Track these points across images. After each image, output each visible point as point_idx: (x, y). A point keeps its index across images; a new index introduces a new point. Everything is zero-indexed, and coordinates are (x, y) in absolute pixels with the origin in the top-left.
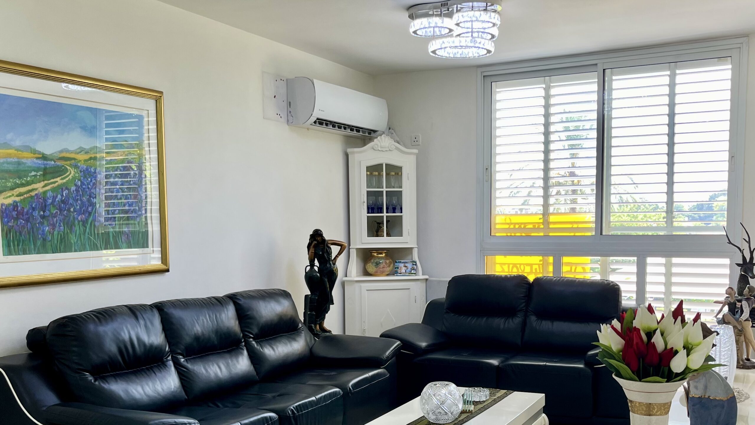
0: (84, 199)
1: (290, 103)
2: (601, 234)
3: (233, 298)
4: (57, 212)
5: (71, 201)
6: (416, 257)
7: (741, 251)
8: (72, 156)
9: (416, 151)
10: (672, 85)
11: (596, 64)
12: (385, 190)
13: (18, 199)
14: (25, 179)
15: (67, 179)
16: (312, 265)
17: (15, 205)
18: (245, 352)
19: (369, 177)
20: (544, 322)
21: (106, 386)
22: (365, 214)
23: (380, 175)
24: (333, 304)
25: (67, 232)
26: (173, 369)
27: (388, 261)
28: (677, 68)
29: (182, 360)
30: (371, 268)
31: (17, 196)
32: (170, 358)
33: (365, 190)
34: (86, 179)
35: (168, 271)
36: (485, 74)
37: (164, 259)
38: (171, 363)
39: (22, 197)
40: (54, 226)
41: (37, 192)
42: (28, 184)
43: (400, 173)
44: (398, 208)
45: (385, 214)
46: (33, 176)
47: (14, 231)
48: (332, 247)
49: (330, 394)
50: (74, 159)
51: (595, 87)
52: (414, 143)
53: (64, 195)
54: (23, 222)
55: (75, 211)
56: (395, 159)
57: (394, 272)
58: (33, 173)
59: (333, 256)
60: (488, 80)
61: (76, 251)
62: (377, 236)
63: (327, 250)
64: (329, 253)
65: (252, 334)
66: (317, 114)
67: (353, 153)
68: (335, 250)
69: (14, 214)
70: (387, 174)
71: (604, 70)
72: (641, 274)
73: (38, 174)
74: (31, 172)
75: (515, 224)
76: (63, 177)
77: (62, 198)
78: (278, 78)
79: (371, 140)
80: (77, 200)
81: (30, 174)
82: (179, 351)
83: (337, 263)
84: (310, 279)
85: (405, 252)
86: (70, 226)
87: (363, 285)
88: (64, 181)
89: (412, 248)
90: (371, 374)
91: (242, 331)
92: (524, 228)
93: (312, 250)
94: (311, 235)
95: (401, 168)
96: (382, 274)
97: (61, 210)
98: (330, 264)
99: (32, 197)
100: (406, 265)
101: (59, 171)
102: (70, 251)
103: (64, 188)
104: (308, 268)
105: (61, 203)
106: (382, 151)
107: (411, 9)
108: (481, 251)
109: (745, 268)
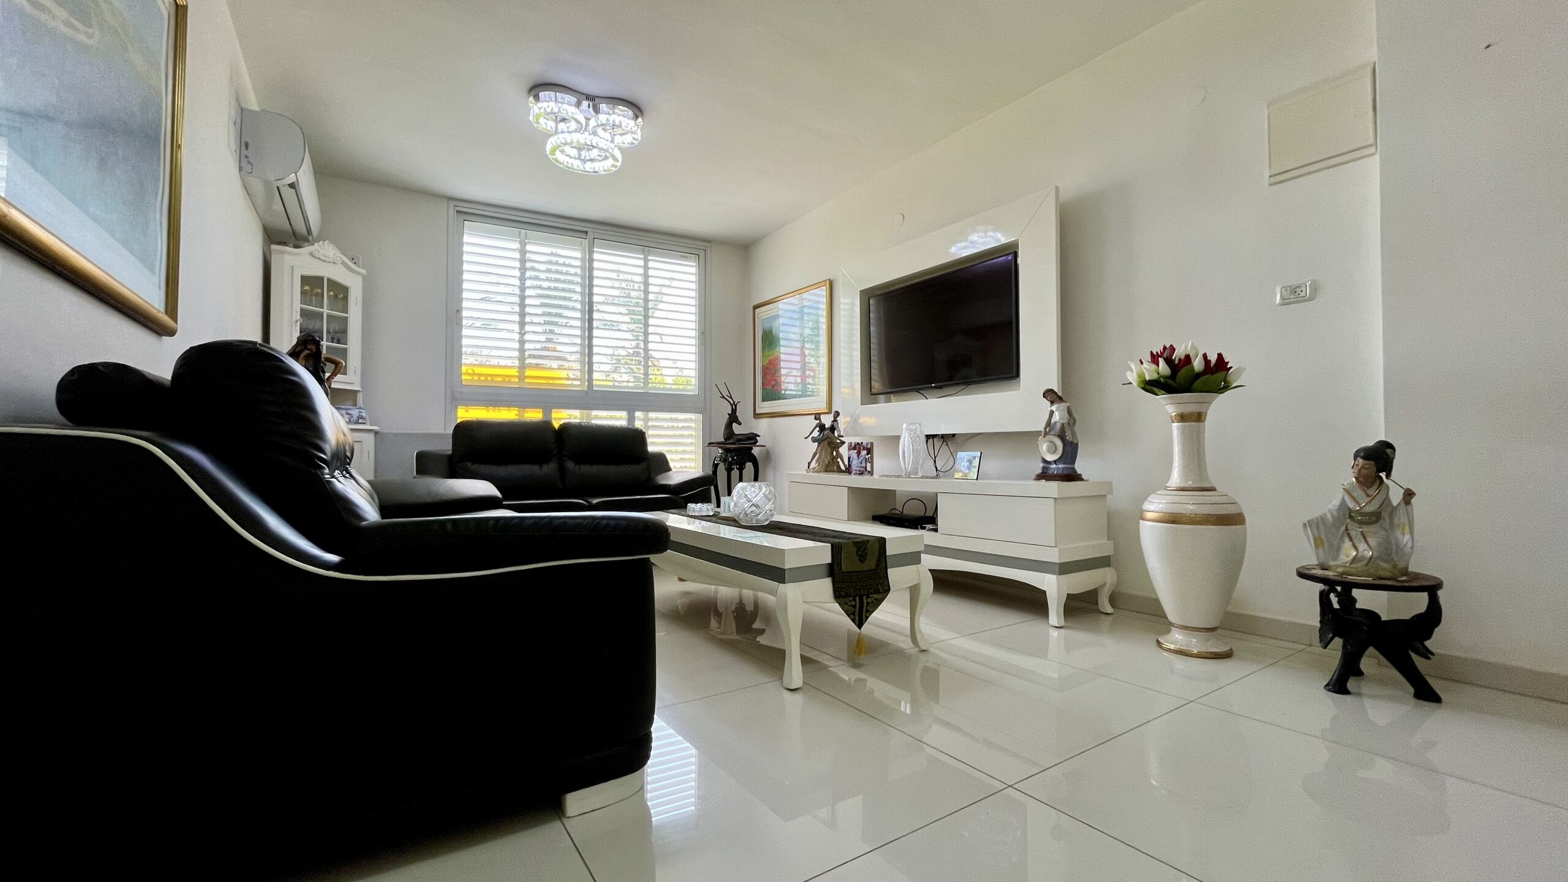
1: (247, 143)
6: (361, 403)
9: (365, 270)
10: (646, 268)
12: (325, 311)
19: (304, 291)
33: (298, 306)
36: (461, 209)
43: (346, 295)
44: (342, 337)
56: (340, 275)
60: (461, 217)
67: (283, 252)
70: (328, 295)
71: (593, 239)
75: (480, 375)
89: (357, 390)
92: (492, 379)
95: (347, 288)
100: (350, 412)
106: (324, 261)
107: (537, 88)
108: (452, 400)
109: (733, 418)
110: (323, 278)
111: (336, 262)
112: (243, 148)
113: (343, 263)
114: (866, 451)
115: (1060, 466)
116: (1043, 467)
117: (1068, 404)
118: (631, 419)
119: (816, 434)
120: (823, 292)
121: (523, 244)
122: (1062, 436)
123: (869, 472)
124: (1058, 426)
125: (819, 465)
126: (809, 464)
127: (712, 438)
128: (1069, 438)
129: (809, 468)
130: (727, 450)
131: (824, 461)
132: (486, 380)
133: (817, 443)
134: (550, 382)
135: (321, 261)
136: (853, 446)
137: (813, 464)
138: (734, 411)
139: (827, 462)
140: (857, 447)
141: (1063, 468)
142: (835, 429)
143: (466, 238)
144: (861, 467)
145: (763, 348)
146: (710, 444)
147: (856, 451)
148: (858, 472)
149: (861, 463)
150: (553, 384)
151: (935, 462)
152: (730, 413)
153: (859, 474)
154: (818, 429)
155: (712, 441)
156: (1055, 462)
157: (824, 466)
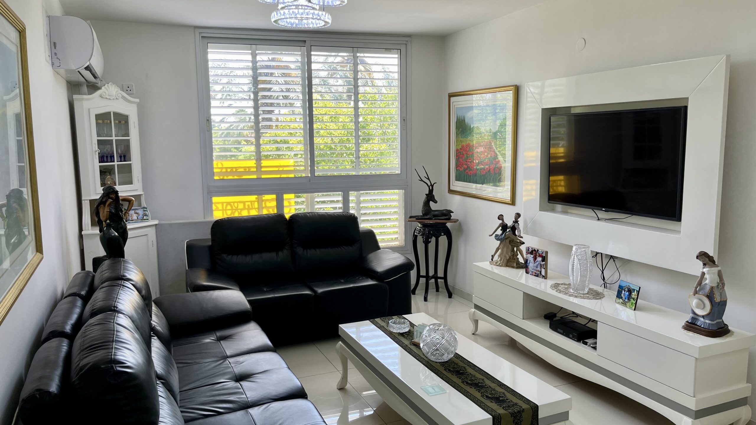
6: (145, 204)
7: (429, 186)
9: (138, 100)
10: (355, 64)
11: (305, 41)
12: (114, 138)
19: (98, 126)
22: (97, 164)
23: (109, 124)
28: (357, 52)
33: (95, 138)
36: (202, 34)
43: (127, 123)
44: (127, 156)
45: (116, 163)
51: (300, 58)
52: (127, 92)
56: (122, 108)
67: (81, 100)
70: (116, 125)
71: (311, 46)
89: (140, 195)
92: (236, 171)
95: (127, 116)
106: (110, 99)
108: (208, 193)
109: (430, 197)
110: (110, 113)
111: (118, 98)
112: (53, 47)
113: (123, 97)
114: (541, 258)
115: (707, 321)
116: (693, 318)
117: (719, 268)
118: (346, 201)
119: (499, 232)
120: (510, 95)
121: (254, 55)
122: (710, 297)
123: (543, 276)
124: (708, 288)
125: (500, 260)
126: (493, 256)
127: (412, 214)
128: (717, 299)
129: (492, 260)
130: (425, 226)
131: (505, 257)
133: (499, 242)
135: (108, 100)
136: (530, 251)
137: (496, 258)
138: (431, 191)
139: (508, 258)
140: (533, 252)
141: (709, 324)
142: (515, 229)
143: (210, 56)
144: (537, 271)
145: (457, 134)
146: (411, 217)
147: (532, 256)
148: (535, 274)
149: (537, 267)
151: (603, 273)
152: (427, 193)
153: (535, 276)
154: (500, 228)
155: (413, 215)
156: (703, 317)
157: (505, 261)
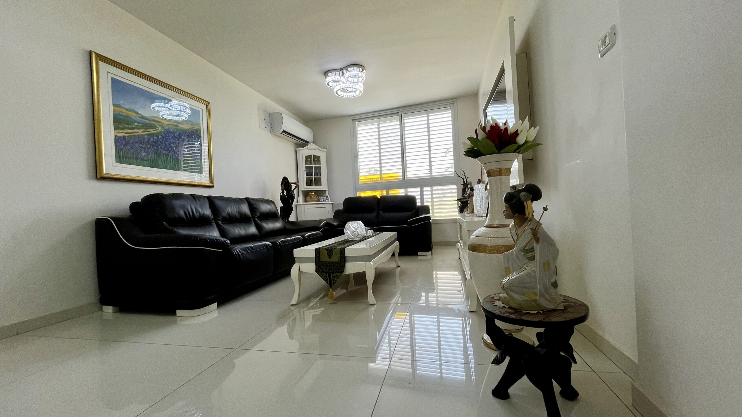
0: (167, 143)
1: (271, 124)
2: (405, 179)
3: (247, 199)
4: (150, 147)
5: (159, 143)
6: (327, 194)
7: (463, 179)
8: (160, 120)
9: (326, 150)
10: (428, 120)
11: (398, 113)
12: (313, 166)
13: (126, 135)
14: (131, 126)
15: (157, 131)
16: (283, 192)
17: (124, 137)
18: (253, 224)
19: (306, 161)
20: (386, 214)
21: (176, 230)
22: (305, 176)
23: (311, 161)
24: (293, 211)
25: (157, 158)
26: (215, 226)
27: (316, 196)
28: (429, 113)
29: (221, 223)
30: (308, 199)
31: (126, 133)
32: (214, 221)
33: (305, 166)
34: (168, 134)
35: (213, 187)
36: (353, 119)
37: (211, 181)
38: (214, 223)
39: (129, 135)
40: (148, 154)
41: (138, 134)
42: (133, 128)
43: (319, 160)
44: (319, 174)
45: (314, 176)
46: (136, 125)
47: (124, 152)
48: (292, 185)
49: (297, 238)
50: (161, 122)
51: (398, 123)
52: (324, 147)
53: (155, 139)
54: (129, 147)
55: (161, 148)
56: (317, 153)
57: (319, 200)
58: (136, 124)
59: (293, 189)
60: (355, 121)
61: (161, 168)
62: (310, 185)
63: (290, 186)
64: (291, 187)
65: (257, 216)
66: (284, 128)
67: (299, 150)
68: (293, 186)
69: (124, 142)
70: (314, 160)
71: (401, 114)
72: (422, 192)
73: (139, 125)
74: (135, 123)
75: (368, 179)
76: (154, 129)
77: (154, 140)
78: (266, 112)
79: (306, 145)
80: (163, 143)
81: (134, 124)
82: (219, 219)
83: (294, 192)
84: (282, 198)
85: (324, 192)
86: (159, 155)
87: (305, 206)
88: (155, 132)
89: (326, 191)
90: (314, 232)
91: (251, 214)
93: (283, 186)
94: (282, 179)
95: (320, 157)
96: (313, 201)
97: (153, 146)
98: (291, 192)
99: (135, 136)
100: (324, 198)
101: (153, 127)
102: (158, 168)
103: (155, 135)
104: (282, 194)
105: (153, 143)
106: (312, 150)
107: (326, 73)
108: (355, 190)
109: (465, 186)
110: (311, 155)
111: (316, 149)
113: (319, 149)
121: (378, 125)
130: (462, 203)
132: (370, 181)
134: (393, 178)
143: (358, 129)
150: (394, 179)
152: (463, 183)
